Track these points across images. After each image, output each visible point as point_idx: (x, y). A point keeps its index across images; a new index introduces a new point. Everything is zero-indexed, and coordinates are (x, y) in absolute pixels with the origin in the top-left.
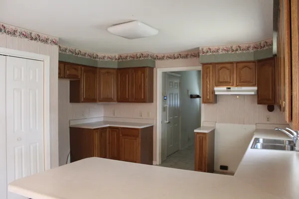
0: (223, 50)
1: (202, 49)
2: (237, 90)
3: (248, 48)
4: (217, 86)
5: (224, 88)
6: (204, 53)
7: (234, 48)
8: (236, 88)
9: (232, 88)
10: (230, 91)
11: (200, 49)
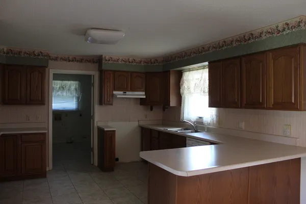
0: (122, 60)
1: (105, 57)
2: (131, 95)
3: (141, 62)
4: (115, 90)
5: (122, 93)
6: (106, 60)
7: (130, 60)
8: (130, 93)
9: (127, 93)
10: (125, 95)
11: (103, 57)
